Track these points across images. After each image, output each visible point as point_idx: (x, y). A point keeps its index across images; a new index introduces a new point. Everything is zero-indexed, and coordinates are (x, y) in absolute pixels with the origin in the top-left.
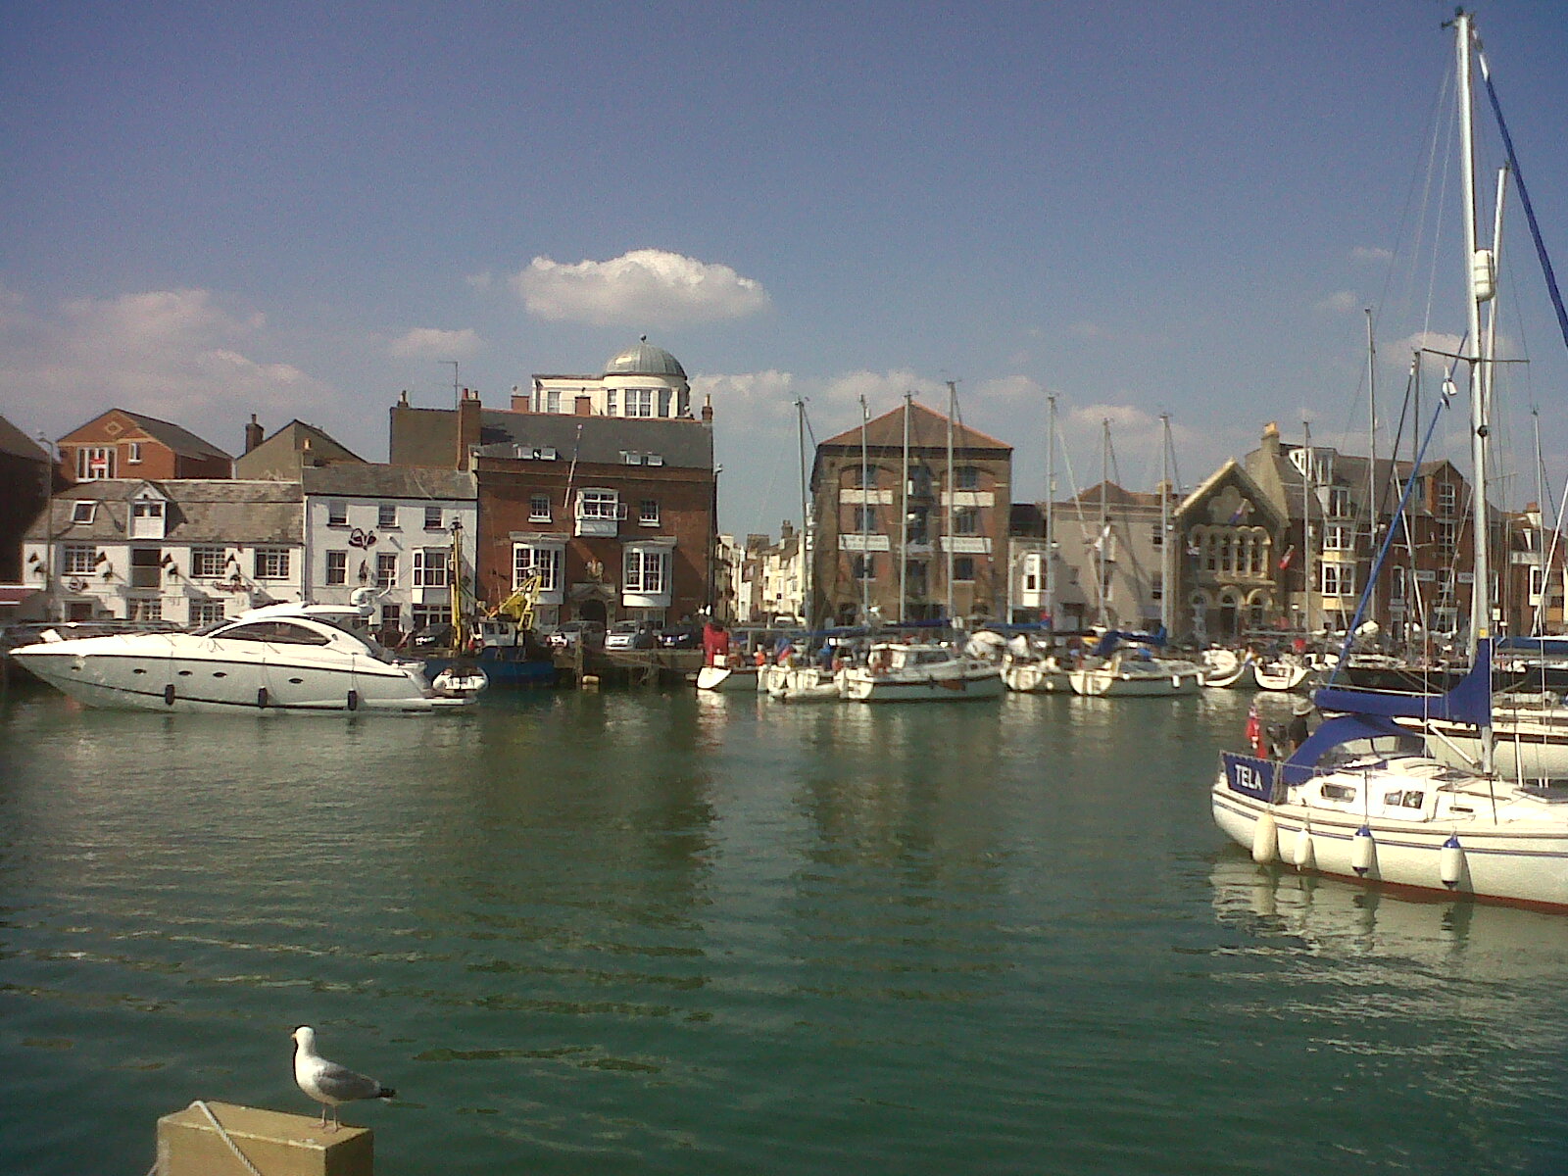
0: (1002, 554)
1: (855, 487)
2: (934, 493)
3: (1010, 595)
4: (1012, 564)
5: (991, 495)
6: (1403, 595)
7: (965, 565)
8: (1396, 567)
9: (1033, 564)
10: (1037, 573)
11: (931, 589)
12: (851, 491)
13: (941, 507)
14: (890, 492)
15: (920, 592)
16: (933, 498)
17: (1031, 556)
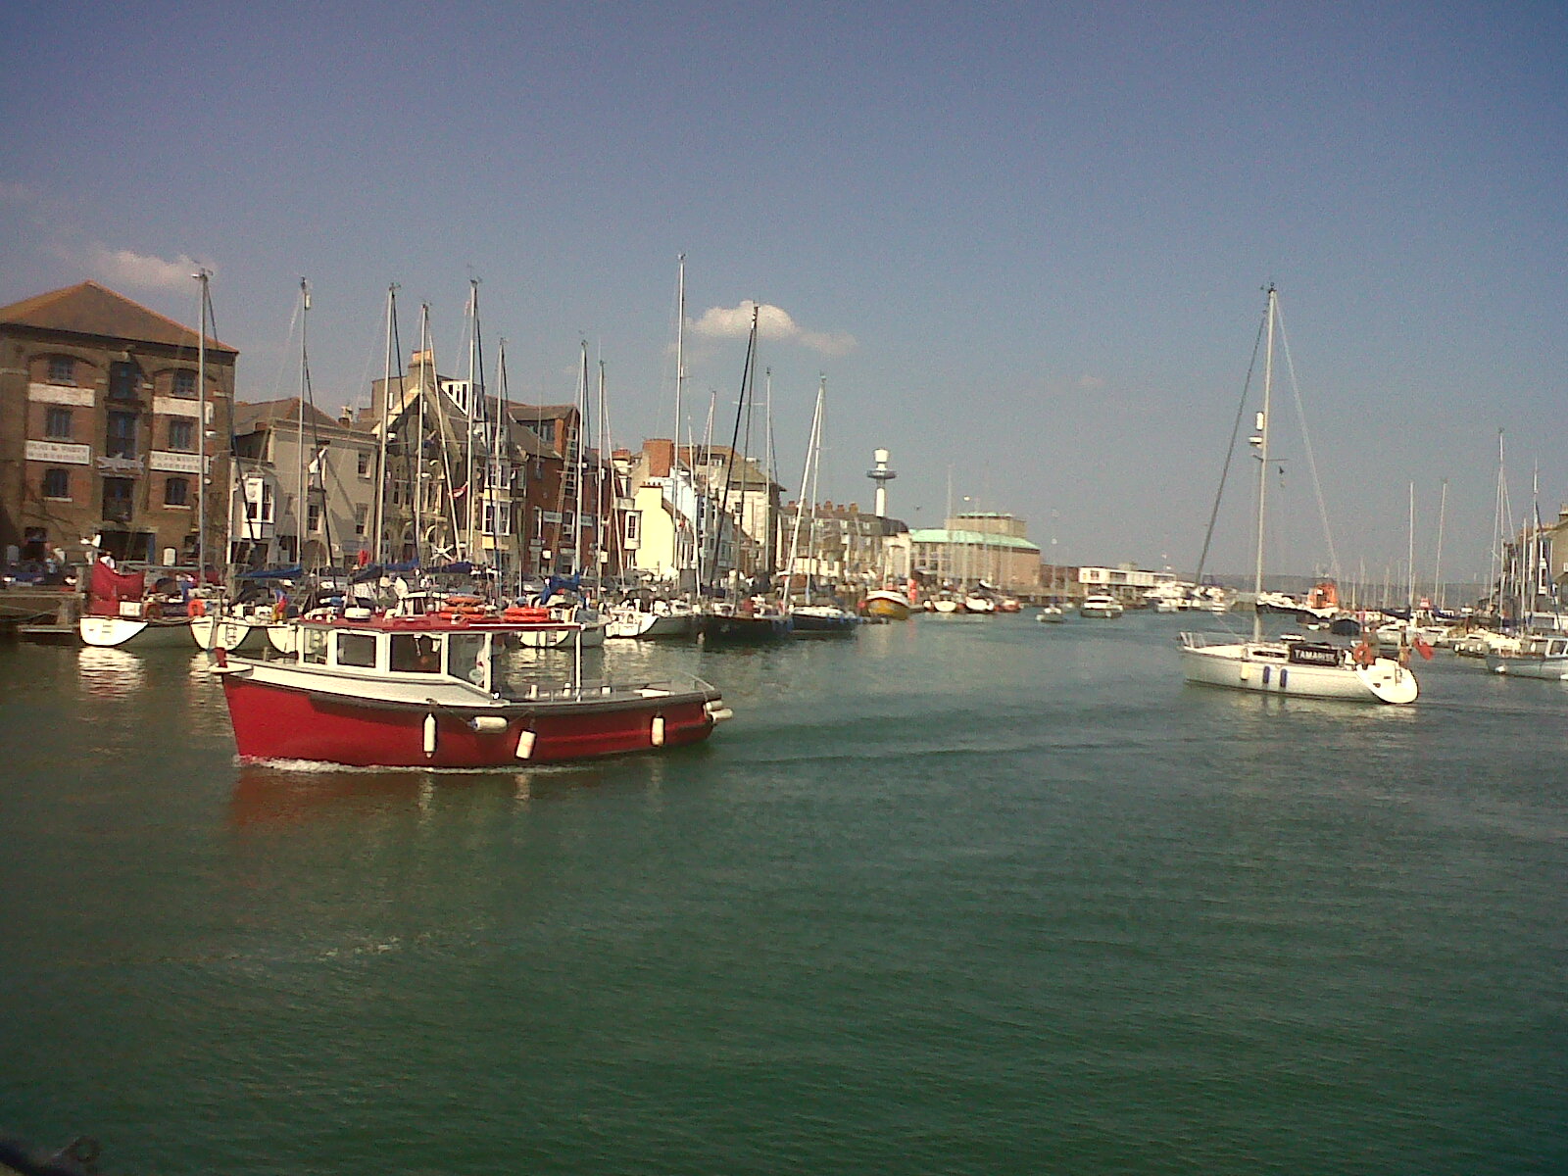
0: (219, 475)
1: (48, 381)
2: (143, 397)
3: (230, 524)
4: (233, 487)
5: (209, 406)
6: (539, 535)
7: (177, 486)
8: (537, 508)
9: (255, 491)
10: (258, 499)
11: (137, 512)
12: (43, 386)
13: (152, 415)
14: (92, 391)
15: (124, 516)
16: (143, 404)
17: (251, 480)
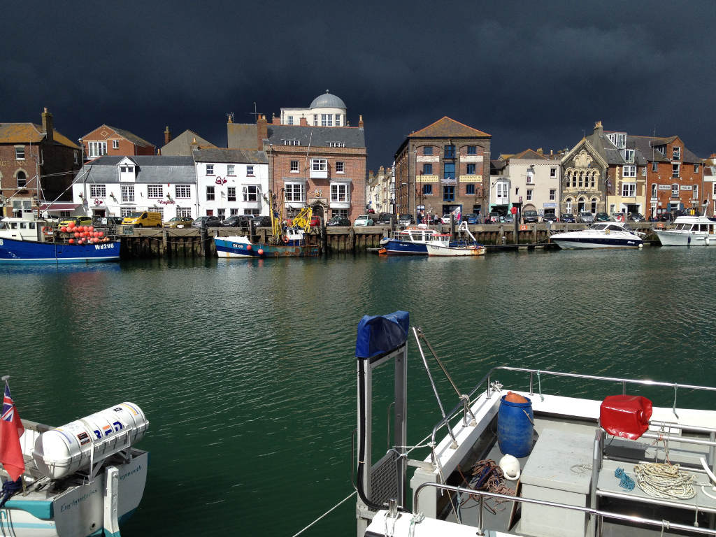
0: (486, 182)
1: (423, 155)
2: (457, 157)
3: (490, 200)
4: (491, 186)
5: (482, 157)
6: (656, 196)
8: (654, 184)
9: (500, 187)
10: (502, 190)
11: (456, 198)
12: (421, 157)
13: (460, 163)
14: (439, 157)
17: (499, 183)
